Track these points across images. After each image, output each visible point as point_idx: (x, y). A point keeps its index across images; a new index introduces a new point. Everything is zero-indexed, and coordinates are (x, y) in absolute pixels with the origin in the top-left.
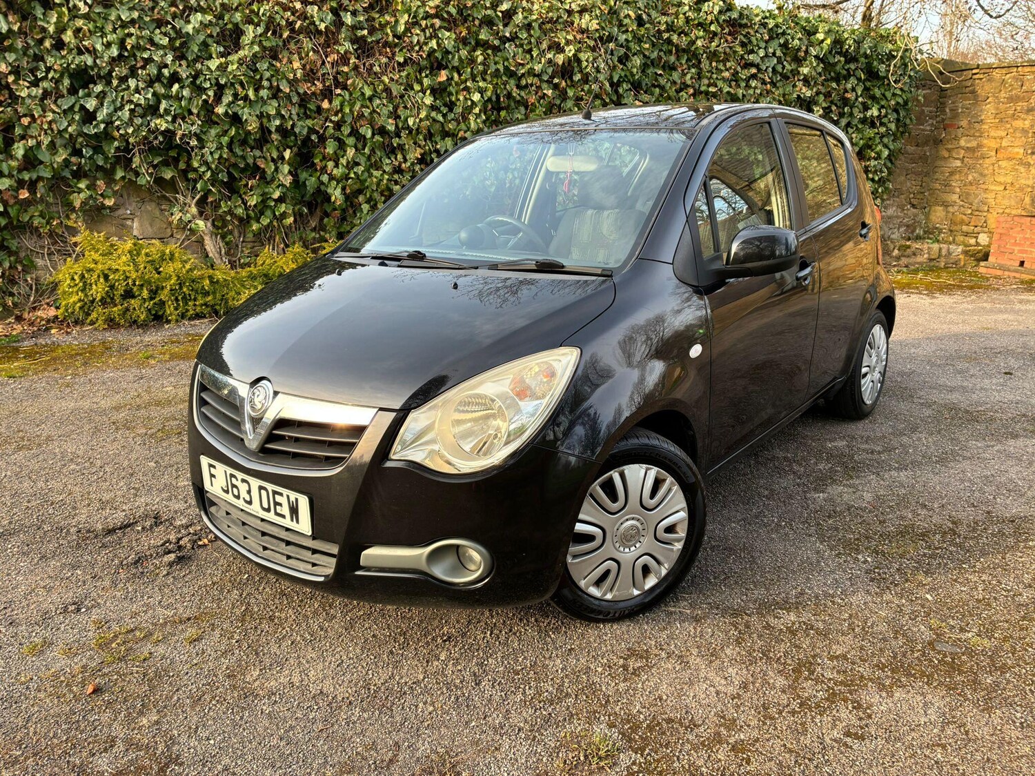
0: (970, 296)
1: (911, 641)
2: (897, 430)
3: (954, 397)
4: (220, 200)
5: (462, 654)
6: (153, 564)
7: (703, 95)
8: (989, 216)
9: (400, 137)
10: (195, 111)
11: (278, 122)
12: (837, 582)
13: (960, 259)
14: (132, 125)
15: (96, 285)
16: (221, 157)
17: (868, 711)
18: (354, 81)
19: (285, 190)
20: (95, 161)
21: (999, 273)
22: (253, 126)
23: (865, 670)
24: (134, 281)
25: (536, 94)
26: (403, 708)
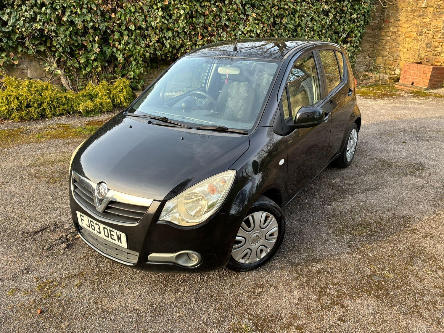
0: (391, 100)
1: (363, 275)
2: (360, 172)
3: (383, 155)
4: (67, 60)
5: (189, 288)
6: (57, 249)
7: (282, 9)
8: (400, 62)
9: (148, 31)
10: (53, 19)
11: (92, 24)
12: (335, 248)
13: (387, 81)
14: (24, 27)
15: (13, 102)
16: (66, 40)
17: (347, 309)
18: (126, 4)
19: (97, 56)
20: (8, 44)
21: (403, 87)
22: (80, 26)
23: (345, 290)
24: (31, 100)
25: (209, 9)
26: (167, 314)
